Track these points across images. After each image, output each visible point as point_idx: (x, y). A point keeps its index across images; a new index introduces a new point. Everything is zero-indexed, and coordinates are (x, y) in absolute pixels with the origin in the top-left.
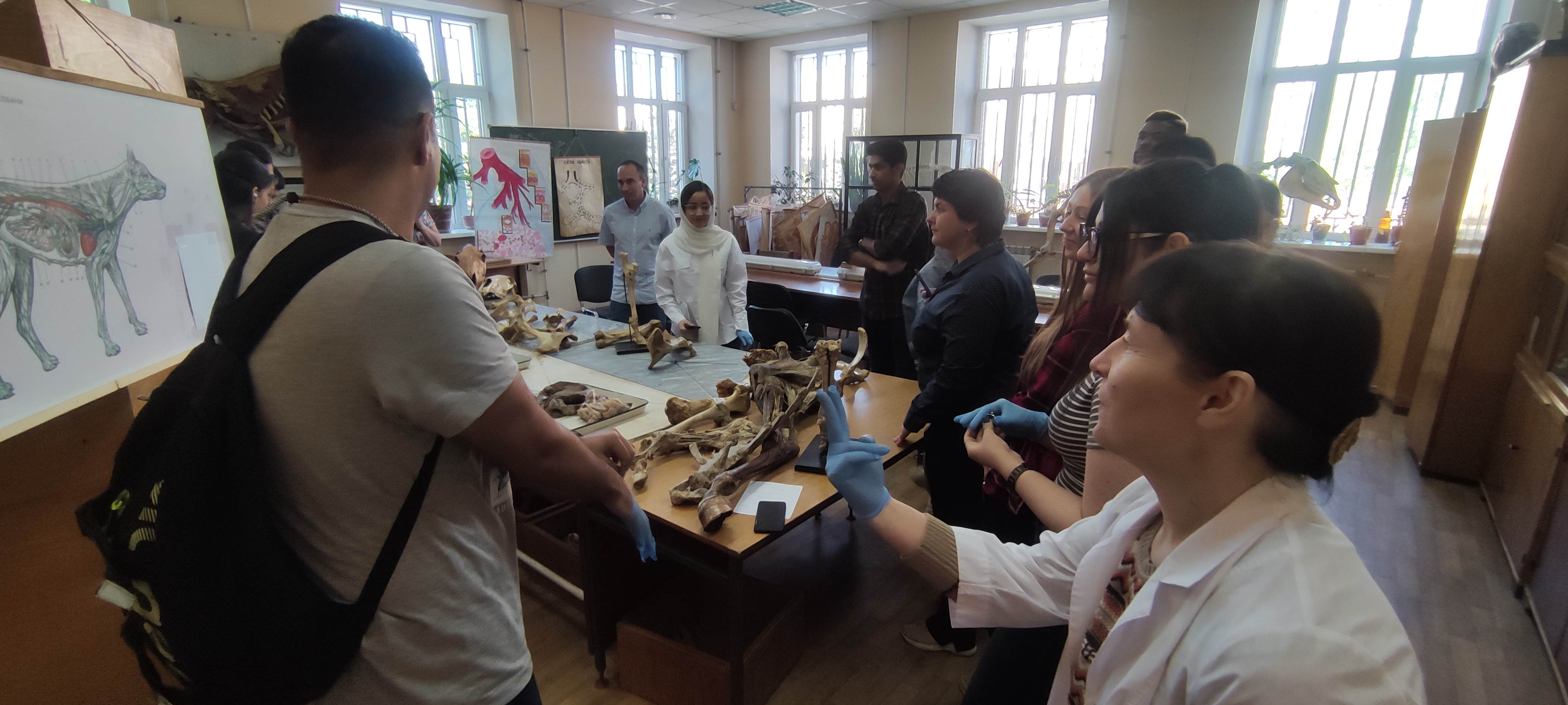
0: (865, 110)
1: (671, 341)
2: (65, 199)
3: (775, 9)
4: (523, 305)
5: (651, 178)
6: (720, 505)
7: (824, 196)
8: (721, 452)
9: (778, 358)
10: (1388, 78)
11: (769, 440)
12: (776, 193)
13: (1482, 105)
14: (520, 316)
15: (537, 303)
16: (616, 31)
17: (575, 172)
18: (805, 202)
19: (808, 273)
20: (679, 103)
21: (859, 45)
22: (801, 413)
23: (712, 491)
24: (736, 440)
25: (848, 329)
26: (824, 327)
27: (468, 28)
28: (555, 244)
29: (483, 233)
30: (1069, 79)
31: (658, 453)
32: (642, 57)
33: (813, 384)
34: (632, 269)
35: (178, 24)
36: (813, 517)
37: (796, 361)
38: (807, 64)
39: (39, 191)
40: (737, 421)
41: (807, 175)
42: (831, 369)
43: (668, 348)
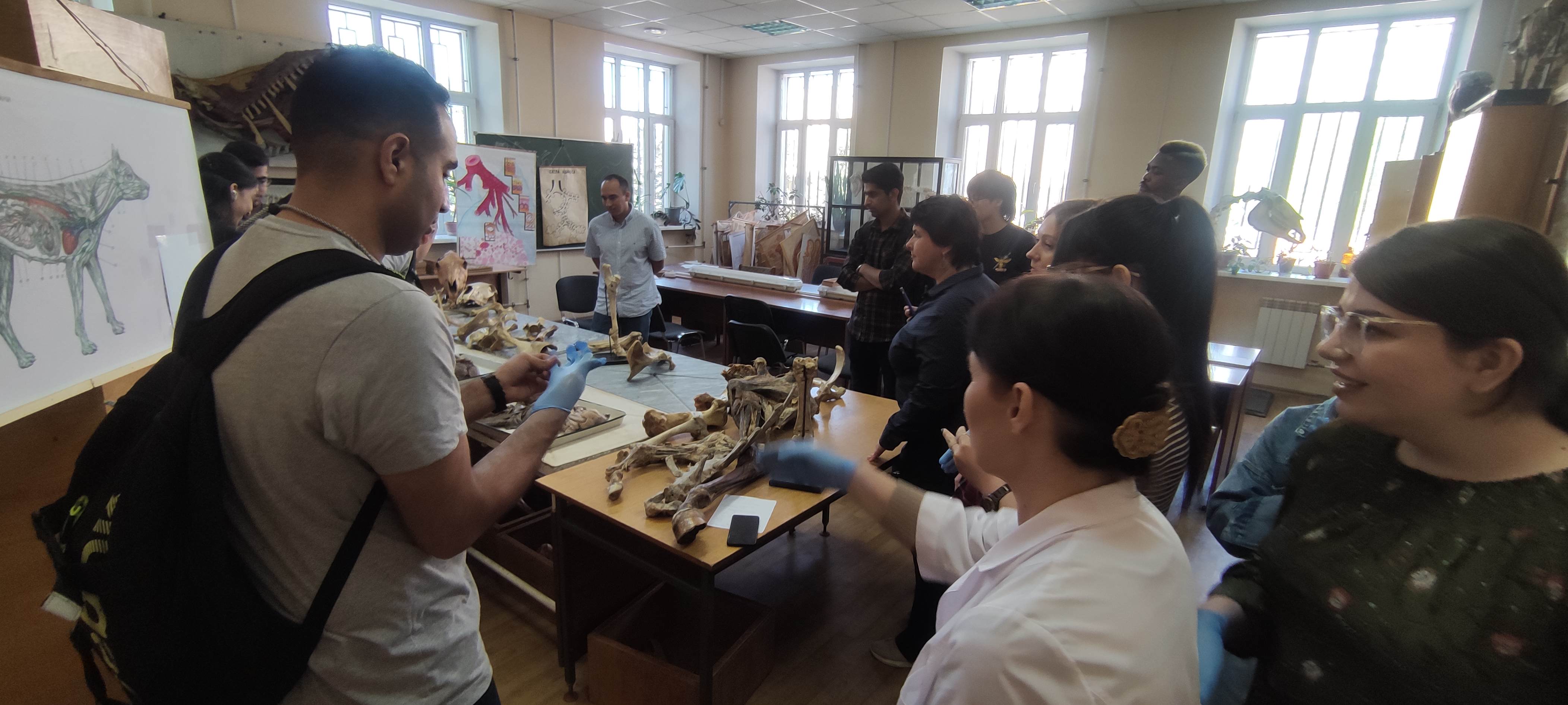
0: (850, 130)
1: (651, 354)
2: (48, 197)
3: (764, 29)
4: (504, 313)
5: (636, 189)
6: (694, 517)
7: (807, 214)
8: (697, 466)
9: (756, 374)
10: (1352, 119)
11: (744, 454)
12: (760, 209)
13: (1439, 149)
14: (500, 325)
15: (517, 311)
16: (605, 43)
17: (560, 182)
18: (788, 219)
19: (789, 289)
20: (666, 117)
21: (846, 66)
22: (778, 428)
23: (687, 504)
24: (712, 454)
25: (828, 346)
26: (803, 343)
27: (458, 35)
28: (538, 252)
29: (465, 239)
30: (1049, 108)
31: (634, 465)
32: (631, 70)
33: (790, 401)
34: (614, 280)
35: (162, 20)
36: (787, 533)
37: (774, 377)
38: (793, 84)
39: (23, 188)
40: (713, 435)
41: (790, 193)
42: (808, 386)
43: (647, 361)
